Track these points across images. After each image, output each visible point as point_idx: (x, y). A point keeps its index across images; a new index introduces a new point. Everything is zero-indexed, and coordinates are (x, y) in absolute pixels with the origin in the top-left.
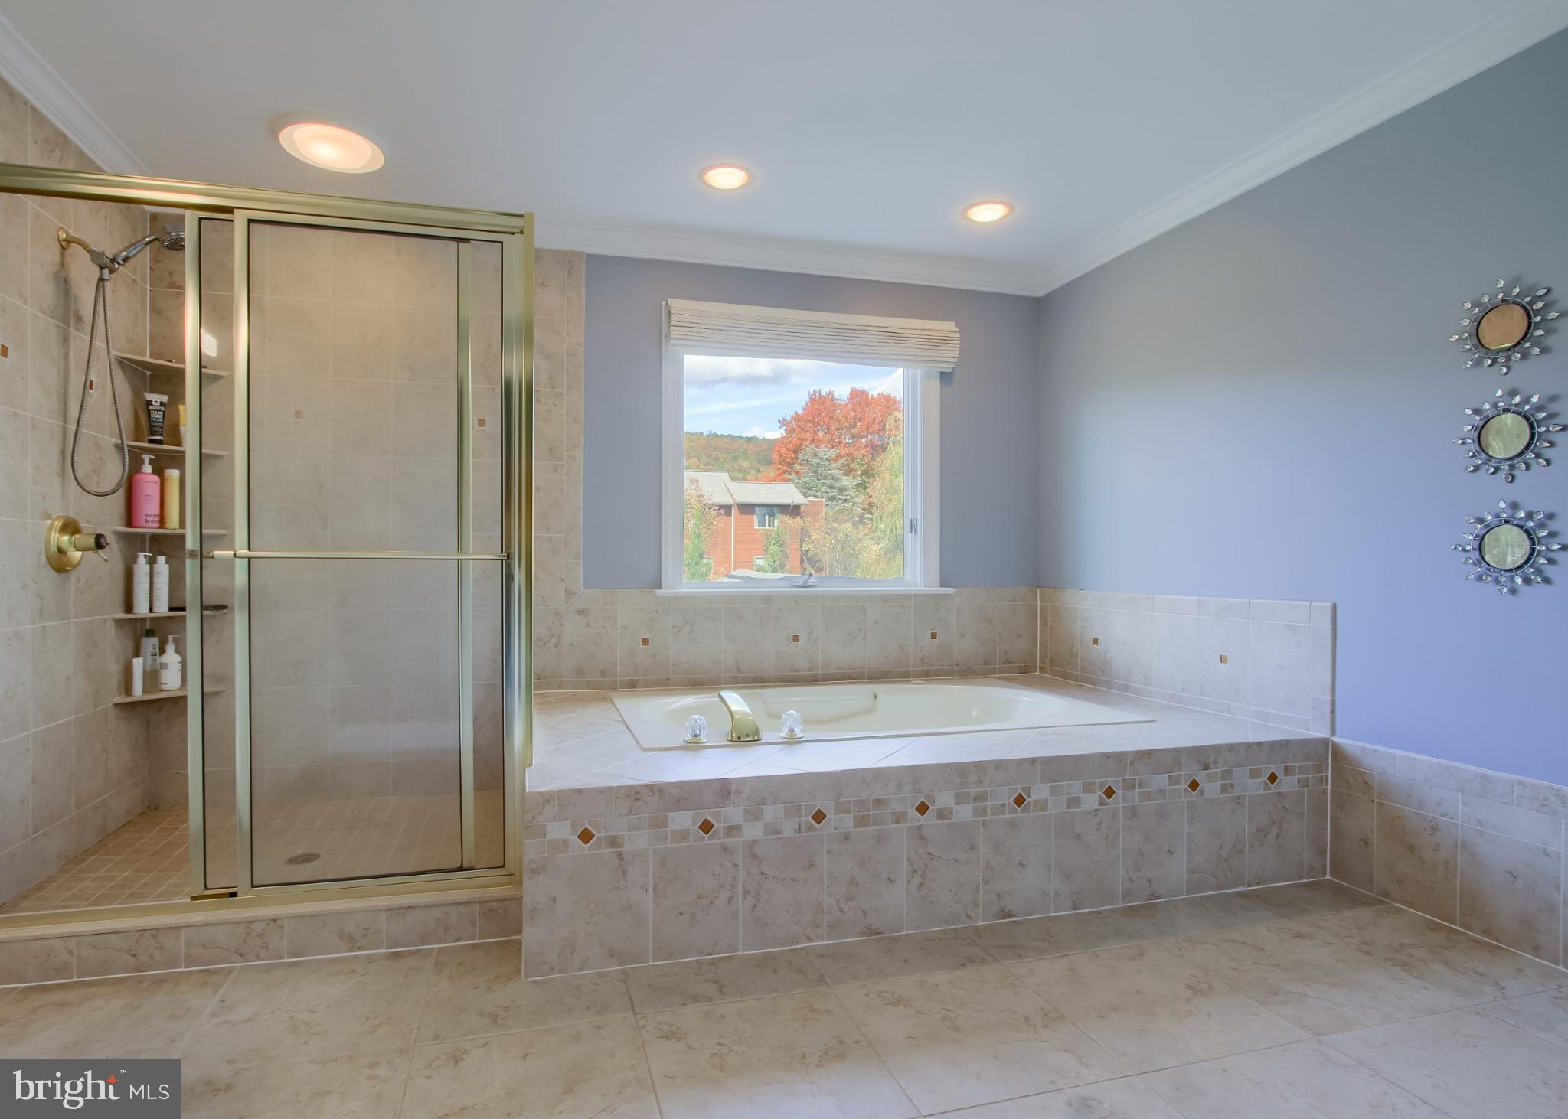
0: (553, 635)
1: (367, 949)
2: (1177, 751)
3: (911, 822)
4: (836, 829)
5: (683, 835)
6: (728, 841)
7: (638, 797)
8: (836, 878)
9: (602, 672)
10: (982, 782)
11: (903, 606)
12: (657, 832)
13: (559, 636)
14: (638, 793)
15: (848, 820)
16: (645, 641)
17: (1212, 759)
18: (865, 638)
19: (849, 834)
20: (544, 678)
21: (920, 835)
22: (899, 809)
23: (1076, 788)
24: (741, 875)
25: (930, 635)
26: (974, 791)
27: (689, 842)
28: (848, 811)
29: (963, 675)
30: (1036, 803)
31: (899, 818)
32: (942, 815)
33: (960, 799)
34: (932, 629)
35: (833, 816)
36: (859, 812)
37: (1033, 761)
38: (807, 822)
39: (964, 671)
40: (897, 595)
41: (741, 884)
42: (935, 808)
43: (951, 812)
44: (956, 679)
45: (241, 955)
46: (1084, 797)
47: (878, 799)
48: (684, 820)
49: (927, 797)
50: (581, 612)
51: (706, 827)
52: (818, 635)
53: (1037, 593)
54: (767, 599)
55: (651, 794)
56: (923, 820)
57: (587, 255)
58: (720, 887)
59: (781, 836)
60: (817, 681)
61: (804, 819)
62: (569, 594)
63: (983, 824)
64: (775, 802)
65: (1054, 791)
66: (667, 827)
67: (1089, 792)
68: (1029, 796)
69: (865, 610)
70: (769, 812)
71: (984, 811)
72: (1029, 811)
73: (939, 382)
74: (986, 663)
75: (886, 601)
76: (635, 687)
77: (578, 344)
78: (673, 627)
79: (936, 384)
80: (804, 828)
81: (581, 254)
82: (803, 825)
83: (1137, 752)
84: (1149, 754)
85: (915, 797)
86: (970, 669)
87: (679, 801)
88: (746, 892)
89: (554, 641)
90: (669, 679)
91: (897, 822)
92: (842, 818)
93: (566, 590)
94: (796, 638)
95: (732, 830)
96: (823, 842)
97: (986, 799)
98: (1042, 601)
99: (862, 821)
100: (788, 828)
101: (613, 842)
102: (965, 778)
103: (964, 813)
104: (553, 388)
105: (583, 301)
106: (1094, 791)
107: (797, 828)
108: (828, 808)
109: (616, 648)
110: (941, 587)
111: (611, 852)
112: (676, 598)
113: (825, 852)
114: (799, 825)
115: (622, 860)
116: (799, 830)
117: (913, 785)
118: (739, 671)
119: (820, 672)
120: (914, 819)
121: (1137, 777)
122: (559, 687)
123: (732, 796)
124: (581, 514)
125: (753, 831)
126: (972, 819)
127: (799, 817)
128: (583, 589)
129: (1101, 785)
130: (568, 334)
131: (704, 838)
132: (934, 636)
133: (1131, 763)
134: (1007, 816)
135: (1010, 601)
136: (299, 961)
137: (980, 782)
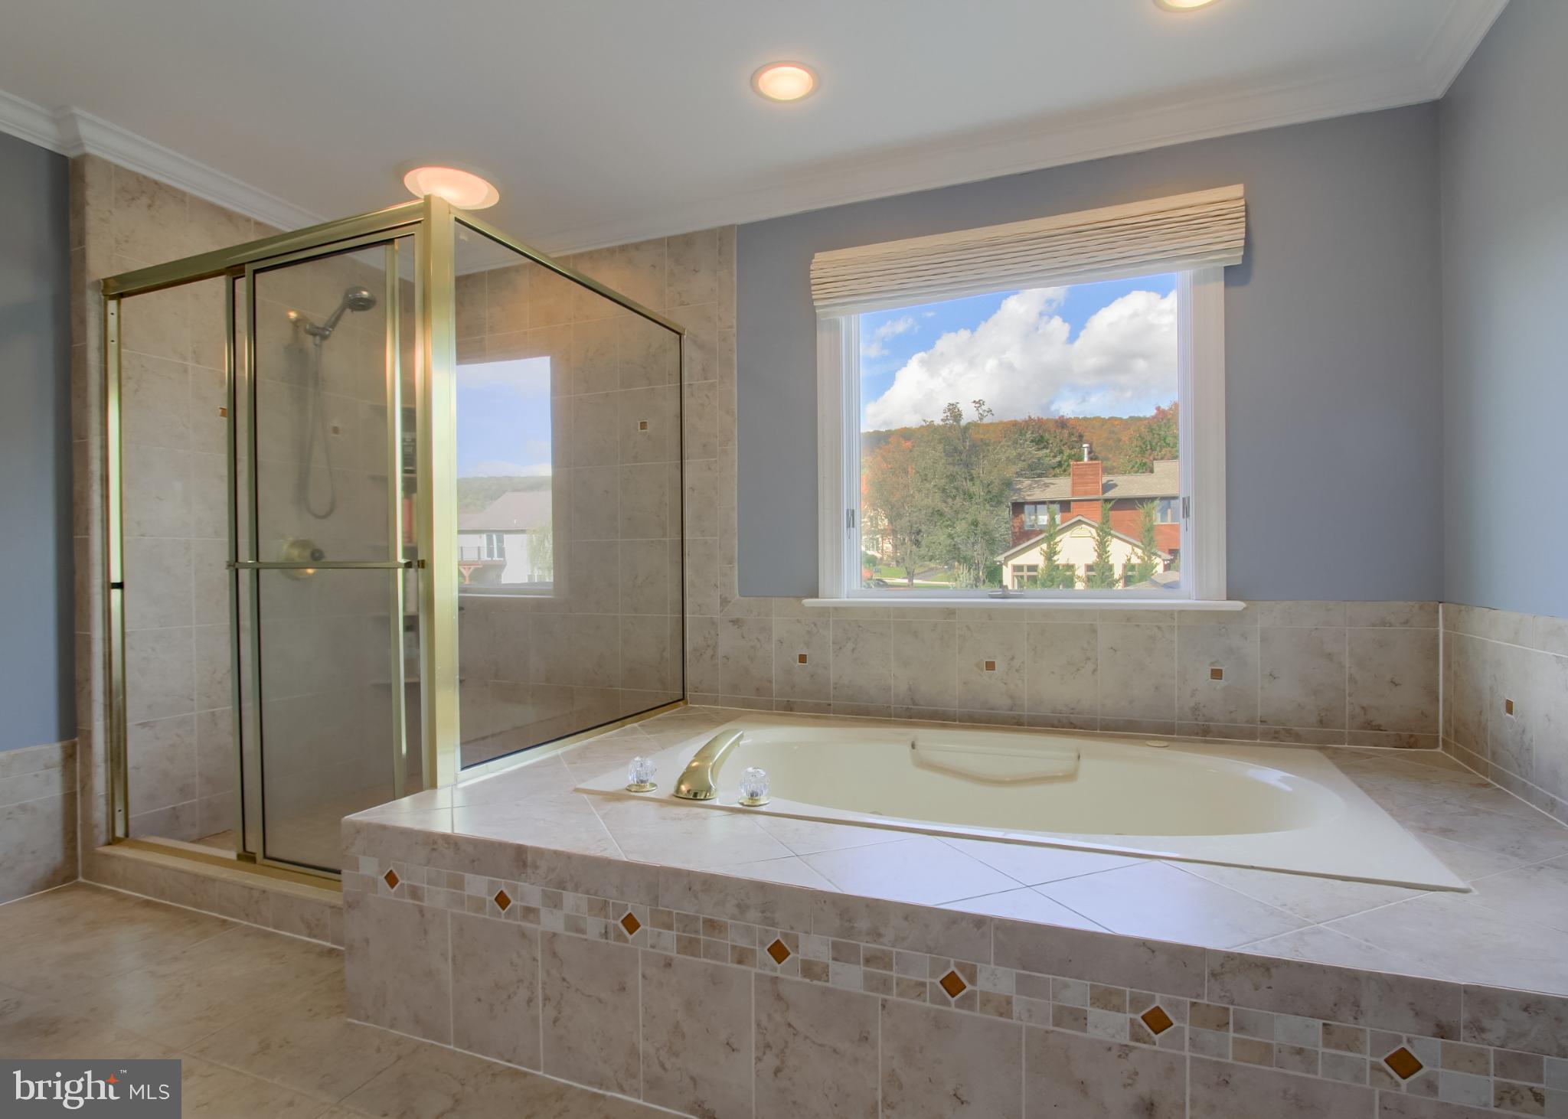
0: (708, 646)
1: (319, 939)
2: (1352, 977)
3: (760, 968)
4: (653, 947)
5: (479, 905)
6: (526, 925)
7: (435, 847)
8: (654, 1017)
9: (758, 689)
10: (879, 935)
11: (1159, 628)
12: (454, 893)
13: (714, 647)
14: (435, 842)
15: (669, 940)
16: (803, 659)
17: (1464, 1016)
18: (1095, 671)
19: (671, 959)
20: (702, 692)
21: (774, 990)
22: (743, 943)
23: (1076, 992)
24: (541, 975)
25: (1210, 673)
26: (866, 946)
27: (485, 914)
28: (670, 927)
29: (1275, 738)
30: (987, 999)
31: (742, 956)
32: (809, 969)
33: (841, 953)
34: (1212, 664)
35: (648, 928)
36: (684, 932)
37: (980, 922)
38: (616, 926)
39: (1276, 732)
40: (1148, 611)
41: (540, 985)
42: (800, 957)
43: (826, 969)
44: (1260, 745)
45: (247, 915)
46: (1095, 1014)
47: (711, 920)
48: (479, 886)
49: (785, 935)
50: (735, 622)
51: (502, 900)
52: (1023, 663)
53: (1438, 612)
54: (950, 612)
55: (446, 846)
56: (779, 970)
57: (738, 226)
58: (518, 982)
59: (584, 937)
60: (1021, 724)
61: (613, 922)
62: (724, 601)
63: (884, 1006)
64: (576, 889)
65: (1022, 983)
66: (464, 891)
67: (1105, 1007)
68: (973, 981)
69: (1095, 631)
70: (570, 898)
71: (885, 985)
72: (971, 1008)
73: (1222, 284)
74: (1321, 723)
75: (1129, 620)
76: (791, 710)
77: (729, 327)
78: (833, 643)
79: (1217, 289)
80: (612, 935)
81: (732, 227)
82: (611, 930)
83: (1229, 957)
84: (1266, 966)
85: (767, 931)
86: (1289, 732)
87: (473, 861)
88: (546, 999)
89: (710, 652)
90: (830, 705)
91: (740, 962)
92: (660, 933)
93: (721, 598)
94: (990, 666)
95: (529, 912)
96: (638, 962)
97: (888, 966)
98: (1445, 627)
99: (688, 946)
100: (593, 927)
101: (415, 893)
102: (849, 921)
103: (849, 977)
104: (706, 379)
105: (735, 279)
106: (1119, 1009)
107: (603, 931)
108: (642, 913)
109: (772, 664)
110: (1228, 599)
111: (413, 904)
112: (836, 609)
113: (640, 977)
114: (606, 928)
115: (423, 916)
116: (606, 935)
117: (763, 912)
118: (914, 703)
119: (1026, 713)
120: (766, 965)
121: (1232, 1008)
122: (715, 702)
123: (529, 871)
124: (735, 515)
125: (552, 921)
126: (862, 991)
127: (605, 918)
128: (738, 596)
129: (1136, 1003)
130: (720, 319)
131: (500, 913)
132: (1217, 674)
133: (1214, 975)
134: (928, 1004)
135: (1374, 625)
136: (277, 933)
137: (876, 935)
